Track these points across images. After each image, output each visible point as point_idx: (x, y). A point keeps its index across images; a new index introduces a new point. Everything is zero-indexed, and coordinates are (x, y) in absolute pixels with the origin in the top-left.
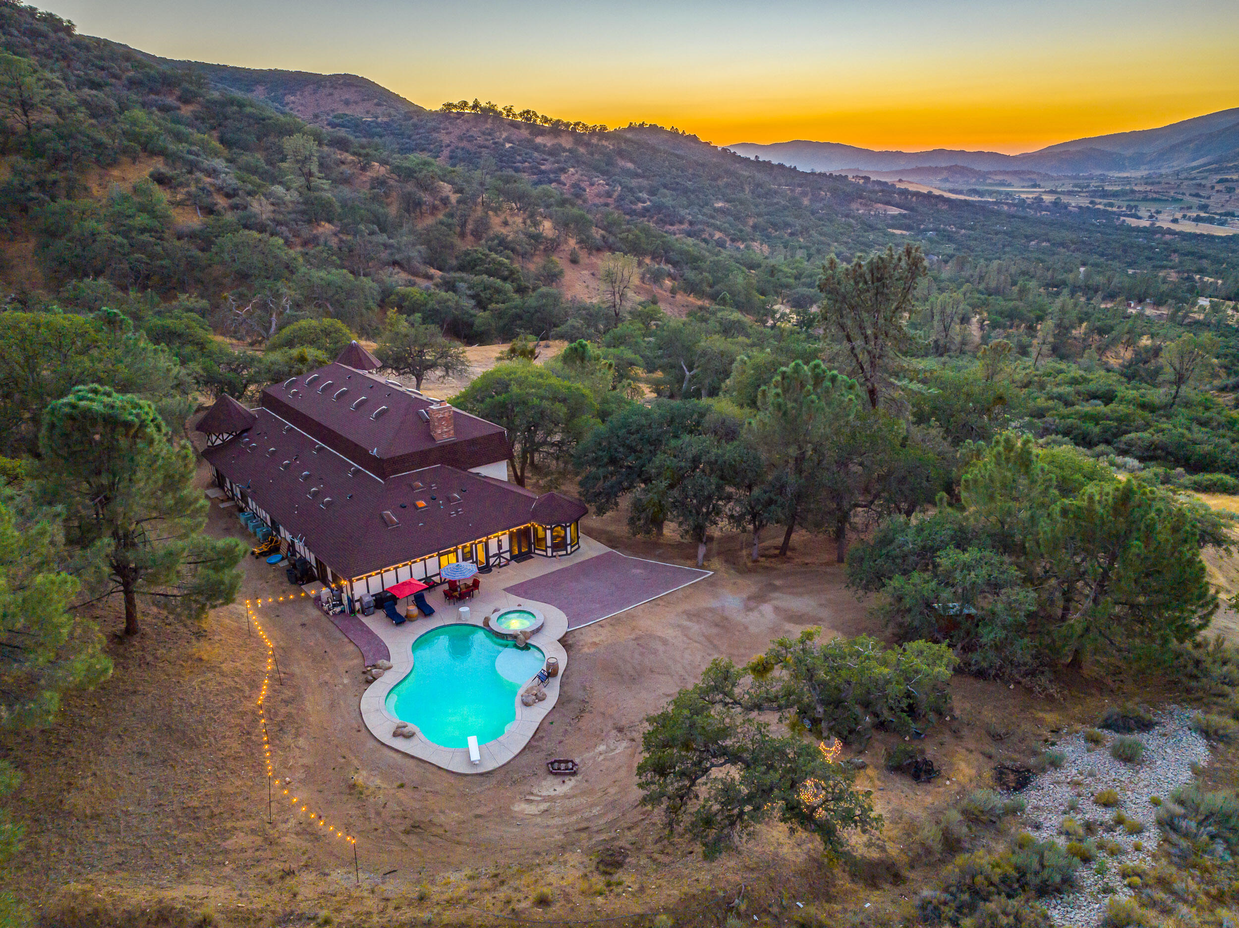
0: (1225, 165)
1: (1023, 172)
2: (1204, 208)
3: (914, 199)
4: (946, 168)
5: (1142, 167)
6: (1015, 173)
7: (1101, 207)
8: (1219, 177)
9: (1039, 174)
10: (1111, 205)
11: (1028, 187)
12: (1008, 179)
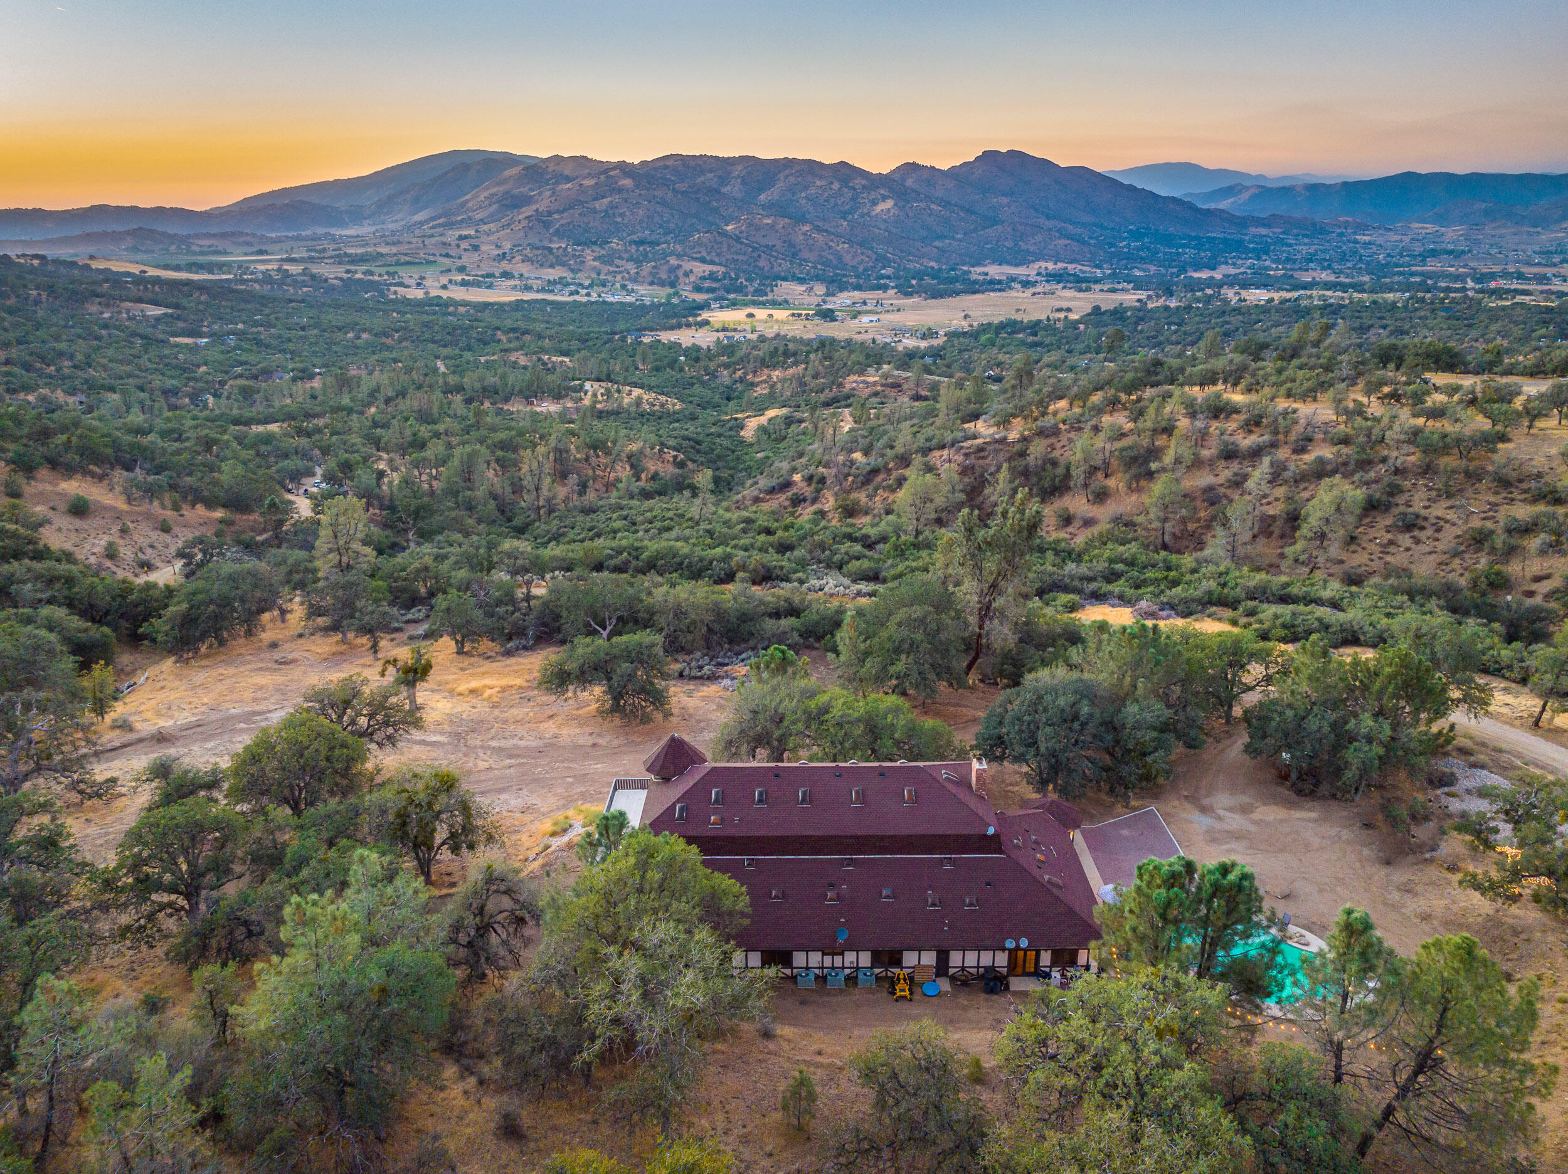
0: (453, 219)
1: (233, 234)
2: (462, 269)
3: (157, 288)
4: (128, 233)
5: (366, 222)
6: (223, 235)
7: (359, 276)
8: (457, 233)
9: (254, 235)
10: (371, 273)
11: (252, 254)
12: (220, 244)
